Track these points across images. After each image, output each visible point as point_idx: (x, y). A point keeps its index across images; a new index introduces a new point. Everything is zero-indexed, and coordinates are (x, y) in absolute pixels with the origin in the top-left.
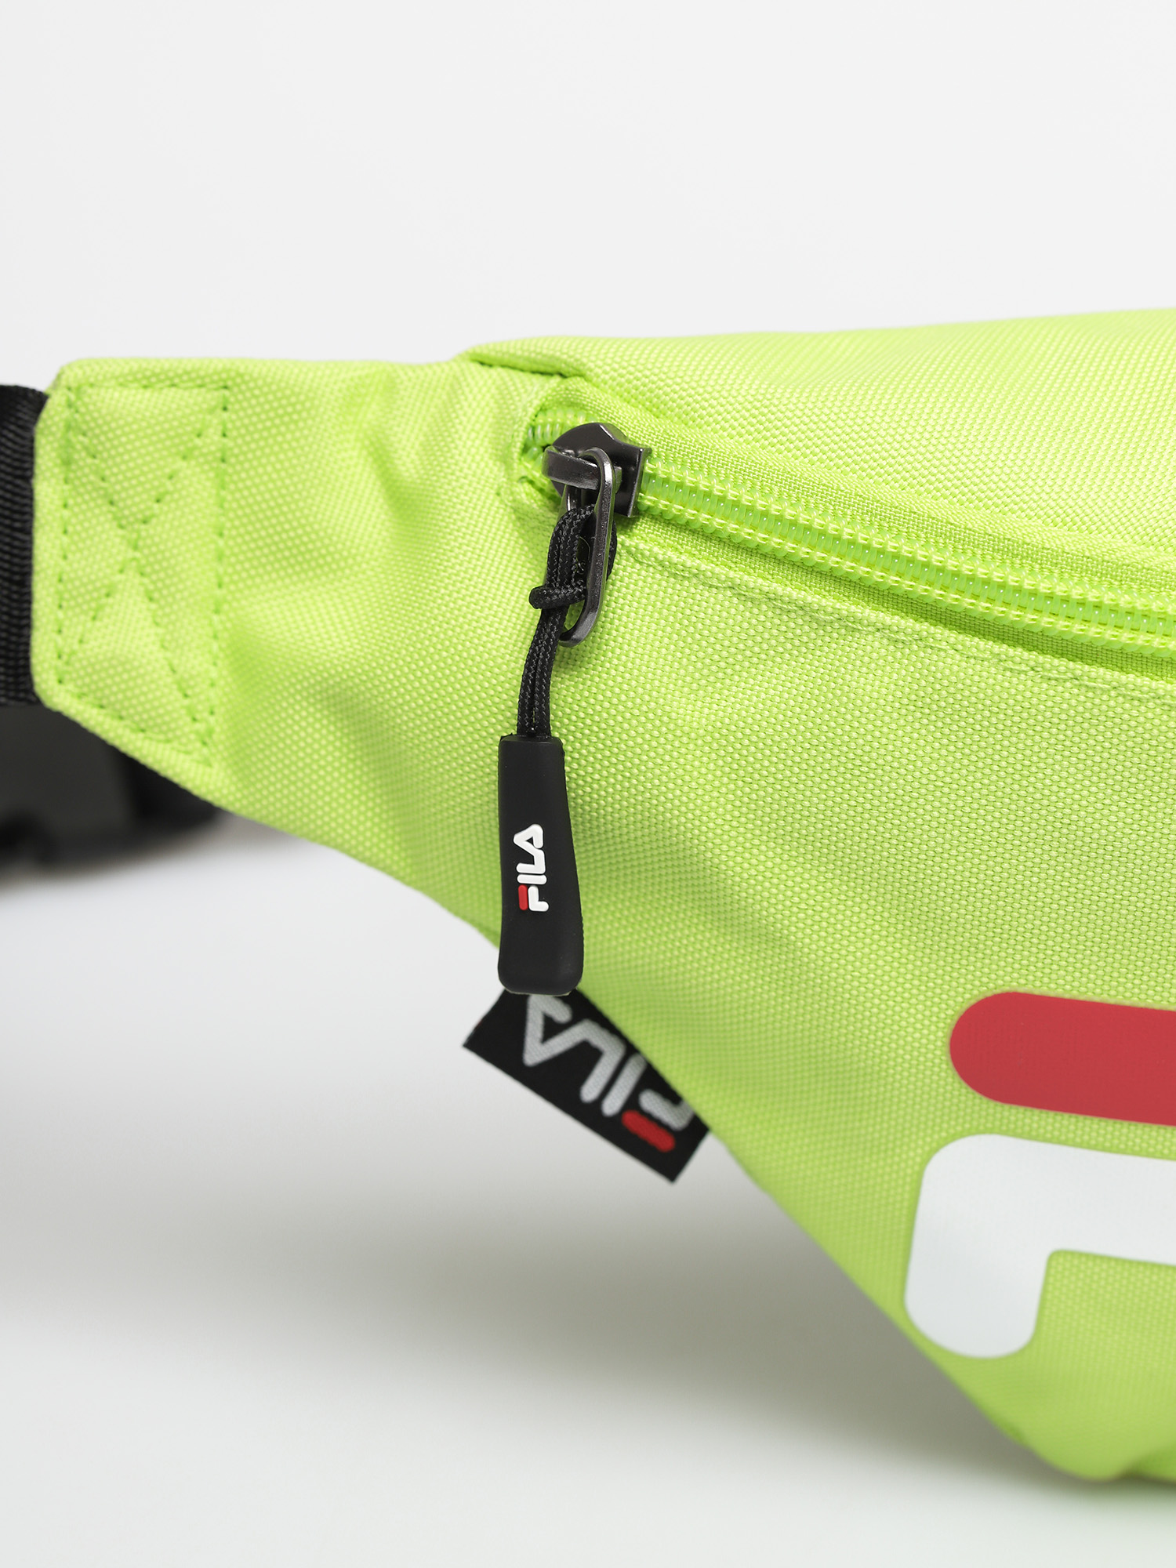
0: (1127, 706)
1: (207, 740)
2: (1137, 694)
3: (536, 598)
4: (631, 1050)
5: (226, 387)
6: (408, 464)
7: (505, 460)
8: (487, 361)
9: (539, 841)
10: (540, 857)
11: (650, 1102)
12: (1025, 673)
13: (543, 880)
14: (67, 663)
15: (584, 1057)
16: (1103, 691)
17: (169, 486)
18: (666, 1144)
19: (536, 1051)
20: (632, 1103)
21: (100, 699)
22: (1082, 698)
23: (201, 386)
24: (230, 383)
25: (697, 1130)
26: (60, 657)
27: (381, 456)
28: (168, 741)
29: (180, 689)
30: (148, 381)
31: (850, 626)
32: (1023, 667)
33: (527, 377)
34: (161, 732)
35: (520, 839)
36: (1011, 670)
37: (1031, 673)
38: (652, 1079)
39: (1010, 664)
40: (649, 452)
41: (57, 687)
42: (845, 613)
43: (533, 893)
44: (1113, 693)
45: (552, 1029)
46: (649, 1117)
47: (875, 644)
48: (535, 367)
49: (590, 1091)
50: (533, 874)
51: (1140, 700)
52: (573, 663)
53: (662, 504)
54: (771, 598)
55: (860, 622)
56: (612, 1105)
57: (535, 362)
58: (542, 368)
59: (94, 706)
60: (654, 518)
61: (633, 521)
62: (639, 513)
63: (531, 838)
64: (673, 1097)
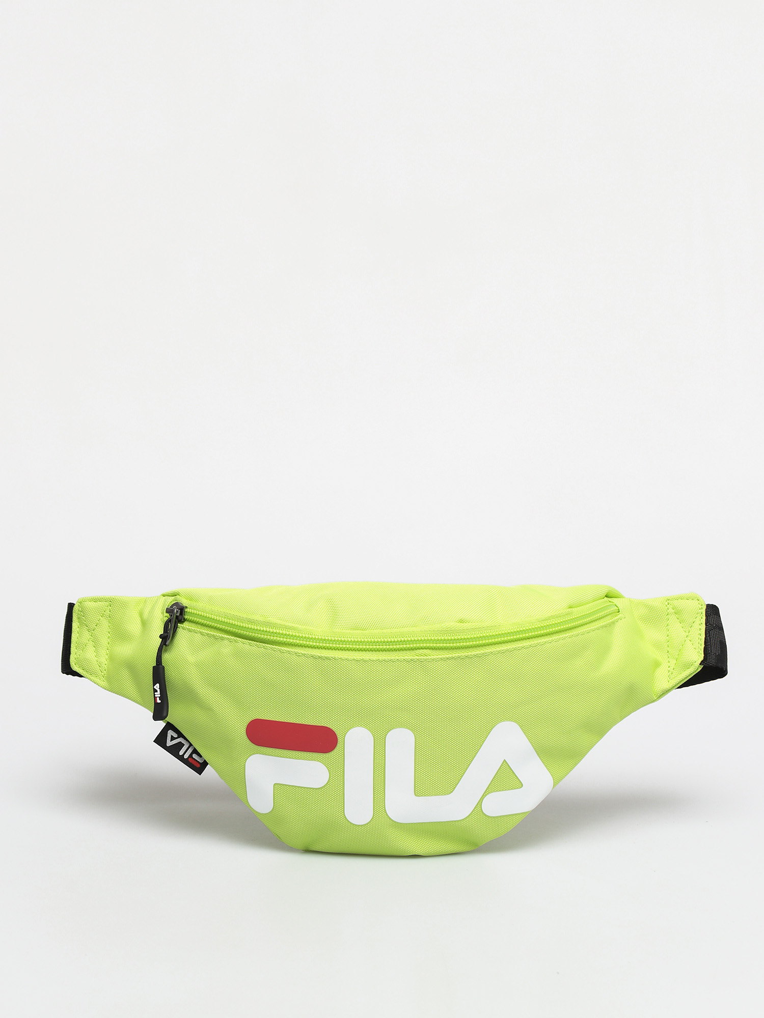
1: (104, 676)
3: (161, 636)
4: (191, 745)
5: (110, 601)
6: (145, 616)
7: (161, 611)
9: (158, 687)
10: (159, 690)
11: (194, 756)
13: (159, 696)
15: (180, 745)
17: (99, 623)
18: (198, 766)
19: (169, 743)
20: (191, 756)
23: (105, 601)
25: (205, 764)
26: (75, 659)
27: (141, 615)
28: (96, 677)
30: (96, 600)
31: (222, 639)
34: (95, 675)
35: (155, 687)
38: (195, 751)
40: (187, 607)
41: (75, 666)
43: (158, 698)
45: (173, 738)
46: (195, 760)
47: (226, 642)
49: (181, 753)
50: (158, 694)
52: (166, 651)
53: (188, 617)
54: (208, 634)
56: (186, 756)
58: (171, 594)
60: (188, 621)
61: (184, 622)
62: (185, 620)
63: (157, 686)
64: (200, 756)
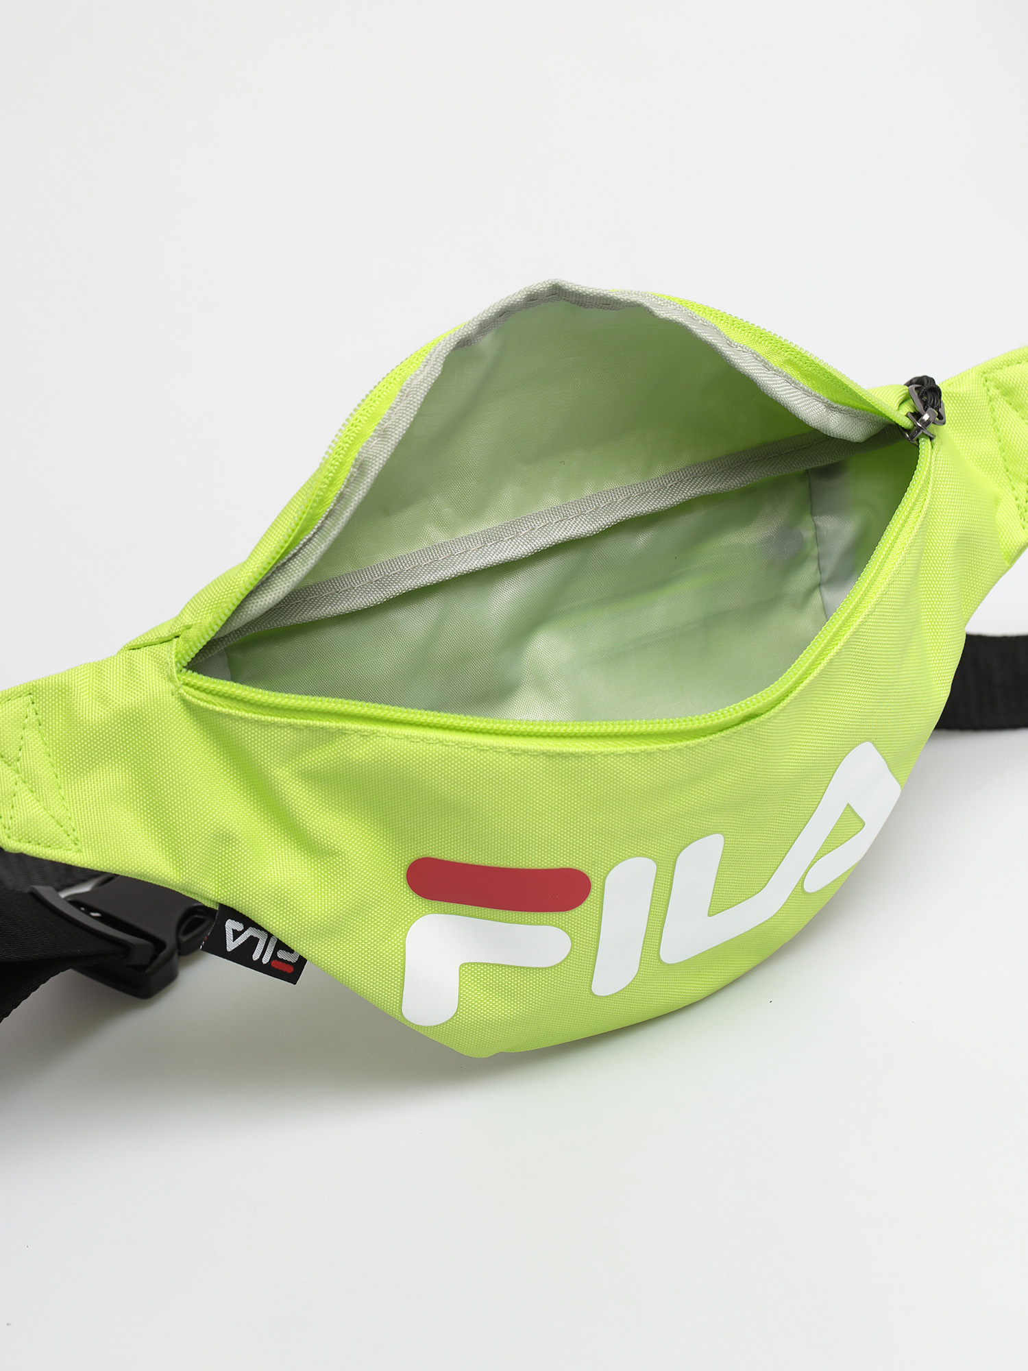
0: (463, 751)
1: (77, 842)
2: (466, 746)
4: (270, 935)
5: (30, 694)
7: (171, 679)
8: (136, 647)
11: (281, 954)
12: (419, 742)
14: (9, 829)
15: (252, 942)
16: (452, 746)
17: (22, 742)
18: (290, 970)
19: (231, 945)
20: (274, 956)
21: (28, 839)
22: (444, 750)
23: (20, 697)
24: (31, 691)
25: (302, 961)
26: (5, 828)
28: (61, 848)
29: (58, 823)
32: (418, 740)
33: (159, 645)
34: (57, 844)
36: (413, 742)
37: (422, 742)
38: (281, 945)
39: (412, 739)
41: (9, 840)
42: (341, 727)
44: (456, 747)
45: (236, 934)
46: (282, 960)
48: (162, 640)
49: (256, 956)
51: (467, 748)
55: (348, 730)
56: (265, 960)
57: (161, 638)
58: (166, 639)
59: (26, 842)
64: (291, 951)
